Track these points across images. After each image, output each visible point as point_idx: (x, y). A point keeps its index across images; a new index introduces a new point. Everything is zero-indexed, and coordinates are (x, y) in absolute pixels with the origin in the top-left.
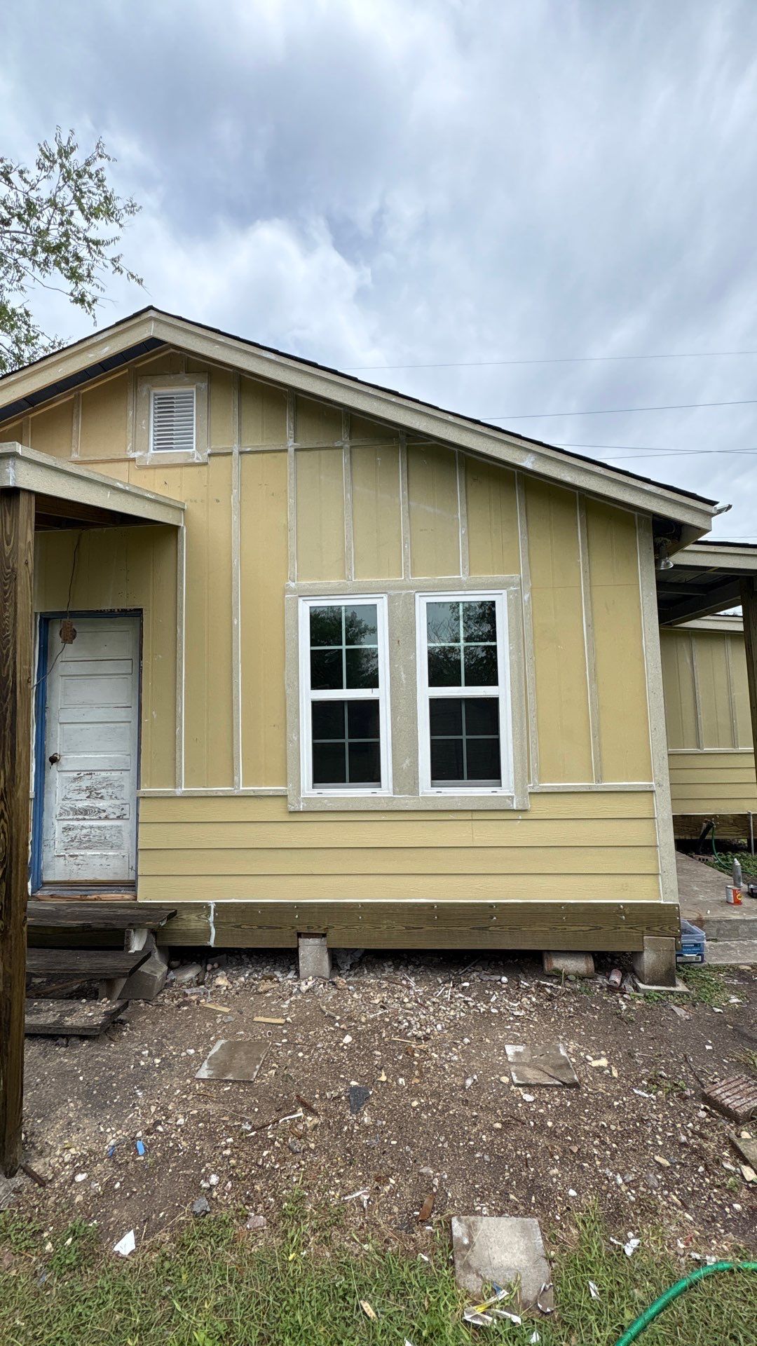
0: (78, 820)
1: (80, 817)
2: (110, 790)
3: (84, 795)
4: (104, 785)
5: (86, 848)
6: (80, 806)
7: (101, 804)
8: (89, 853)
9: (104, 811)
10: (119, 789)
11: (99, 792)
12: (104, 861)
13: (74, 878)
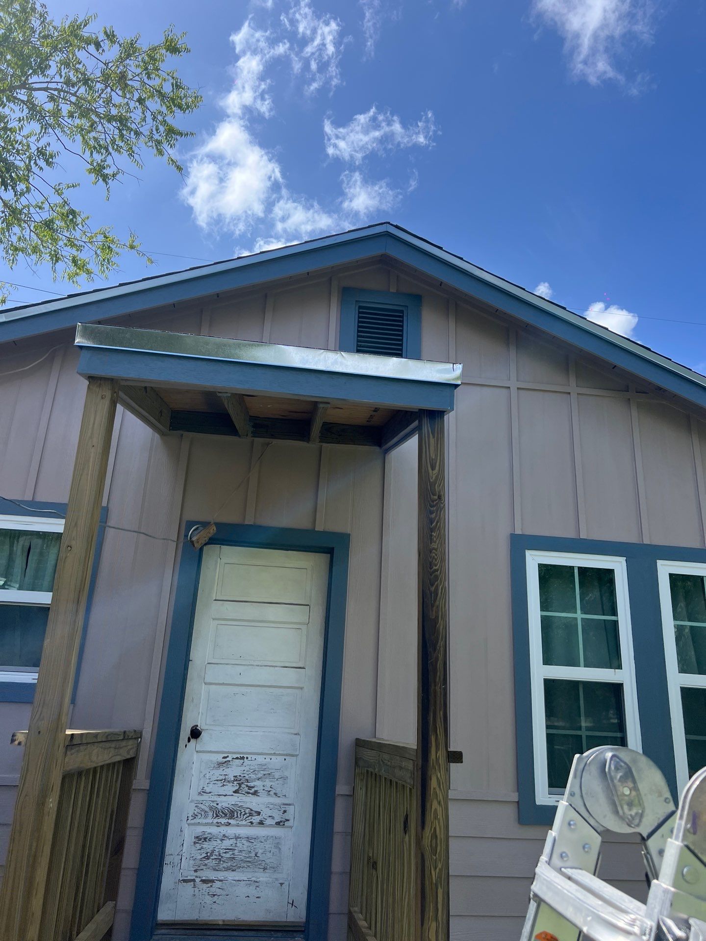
0: (218, 825)
1: (223, 821)
2: (268, 783)
3: (230, 788)
4: (260, 775)
5: (227, 869)
6: (225, 805)
7: (252, 802)
8: (230, 876)
9: (259, 813)
10: (281, 781)
11: (252, 784)
12: (252, 891)
13: (206, 916)
